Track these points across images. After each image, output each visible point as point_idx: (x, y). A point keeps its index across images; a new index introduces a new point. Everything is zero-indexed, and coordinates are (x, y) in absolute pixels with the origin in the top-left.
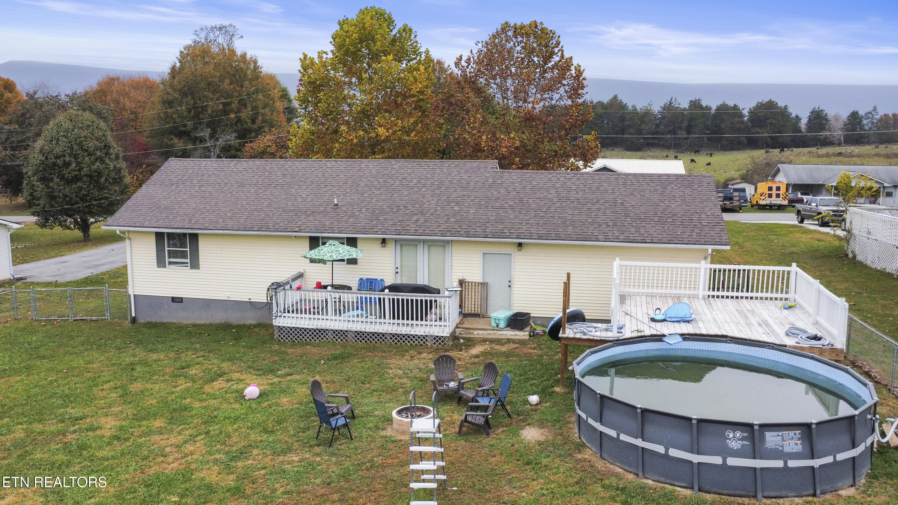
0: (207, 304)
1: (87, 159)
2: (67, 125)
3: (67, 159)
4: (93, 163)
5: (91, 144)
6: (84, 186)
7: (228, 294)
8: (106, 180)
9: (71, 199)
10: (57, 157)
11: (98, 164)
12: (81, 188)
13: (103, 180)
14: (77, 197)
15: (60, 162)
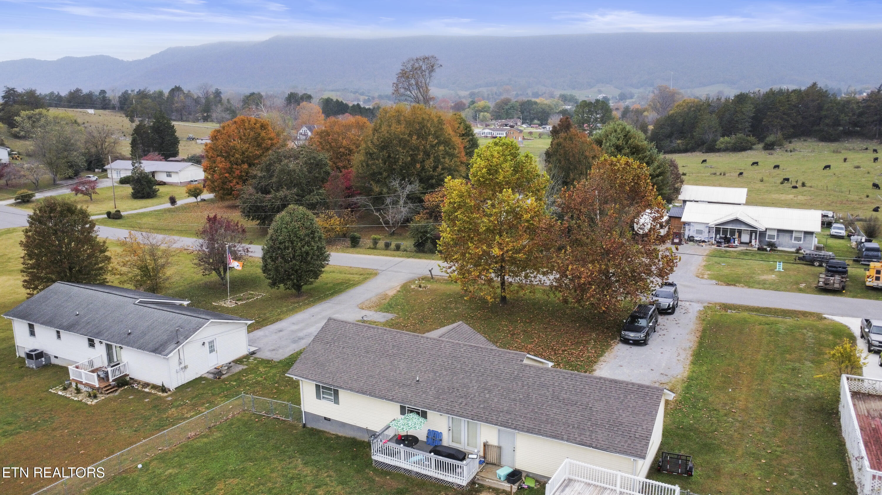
0: (343, 425)
1: (299, 244)
2: (288, 219)
3: (287, 244)
4: (303, 246)
5: (302, 232)
6: (297, 263)
7: (355, 422)
8: (312, 258)
9: (289, 272)
10: (280, 243)
11: (306, 247)
12: (296, 265)
13: (309, 259)
14: (292, 270)
15: (282, 247)
